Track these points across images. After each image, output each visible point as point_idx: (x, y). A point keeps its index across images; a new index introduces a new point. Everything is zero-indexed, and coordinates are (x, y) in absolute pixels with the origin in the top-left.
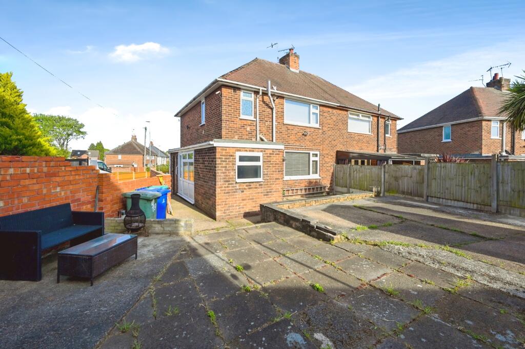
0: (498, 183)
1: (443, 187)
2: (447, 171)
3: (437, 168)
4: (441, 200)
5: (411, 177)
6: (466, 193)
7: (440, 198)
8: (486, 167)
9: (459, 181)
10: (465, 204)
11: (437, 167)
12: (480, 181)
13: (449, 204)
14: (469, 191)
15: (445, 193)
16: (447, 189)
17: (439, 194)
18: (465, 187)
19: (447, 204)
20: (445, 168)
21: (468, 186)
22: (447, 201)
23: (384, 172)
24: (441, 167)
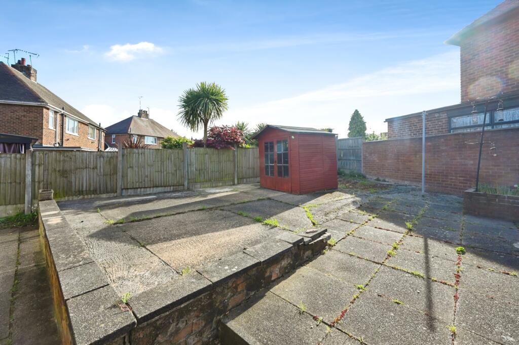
0: (188, 165)
1: (141, 175)
2: (146, 157)
3: (134, 155)
4: (139, 190)
5: (95, 168)
6: (165, 178)
7: (137, 188)
8: (180, 152)
9: (158, 166)
10: (163, 188)
11: (134, 153)
12: (175, 166)
13: (148, 192)
14: (168, 175)
15: (144, 181)
16: (147, 176)
17: (138, 184)
18: (164, 172)
19: (145, 193)
20: (143, 154)
21: (166, 170)
22: (145, 190)
23: (33, 164)
24: (138, 153)
